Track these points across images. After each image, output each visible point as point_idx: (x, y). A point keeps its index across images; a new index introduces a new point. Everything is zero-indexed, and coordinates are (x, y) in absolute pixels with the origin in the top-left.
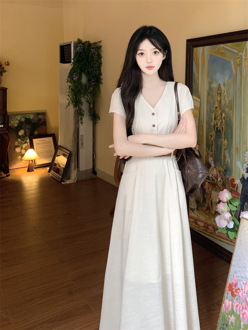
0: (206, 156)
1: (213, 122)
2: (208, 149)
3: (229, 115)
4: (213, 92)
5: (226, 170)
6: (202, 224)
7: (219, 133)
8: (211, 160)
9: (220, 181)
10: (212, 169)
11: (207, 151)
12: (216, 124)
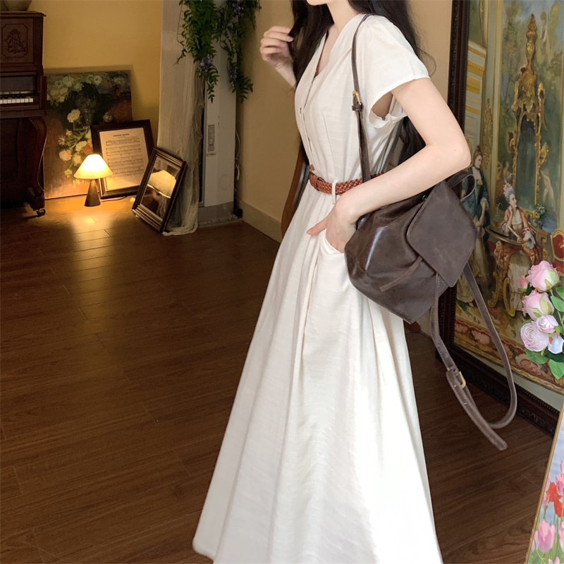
0: (498, 182)
1: (515, 103)
2: (502, 166)
3: (553, 88)
4: (516, 33)
5: (544, 214)
6: (483, 339)
7: (529, 129)
8: (508, 190)
9: (530, 240)
10: (510, 213)
11: (499, 170)
12: (522, 107)
